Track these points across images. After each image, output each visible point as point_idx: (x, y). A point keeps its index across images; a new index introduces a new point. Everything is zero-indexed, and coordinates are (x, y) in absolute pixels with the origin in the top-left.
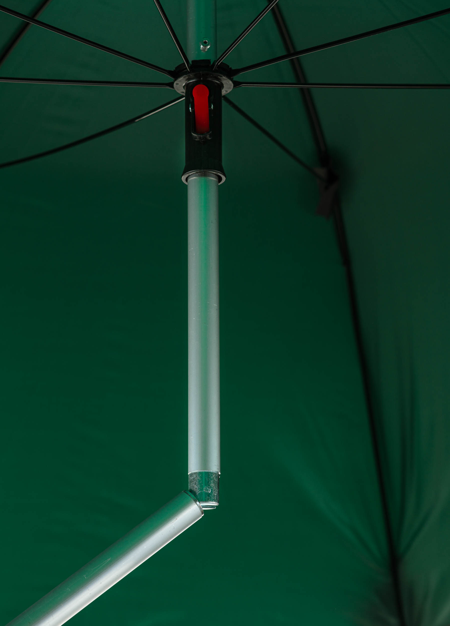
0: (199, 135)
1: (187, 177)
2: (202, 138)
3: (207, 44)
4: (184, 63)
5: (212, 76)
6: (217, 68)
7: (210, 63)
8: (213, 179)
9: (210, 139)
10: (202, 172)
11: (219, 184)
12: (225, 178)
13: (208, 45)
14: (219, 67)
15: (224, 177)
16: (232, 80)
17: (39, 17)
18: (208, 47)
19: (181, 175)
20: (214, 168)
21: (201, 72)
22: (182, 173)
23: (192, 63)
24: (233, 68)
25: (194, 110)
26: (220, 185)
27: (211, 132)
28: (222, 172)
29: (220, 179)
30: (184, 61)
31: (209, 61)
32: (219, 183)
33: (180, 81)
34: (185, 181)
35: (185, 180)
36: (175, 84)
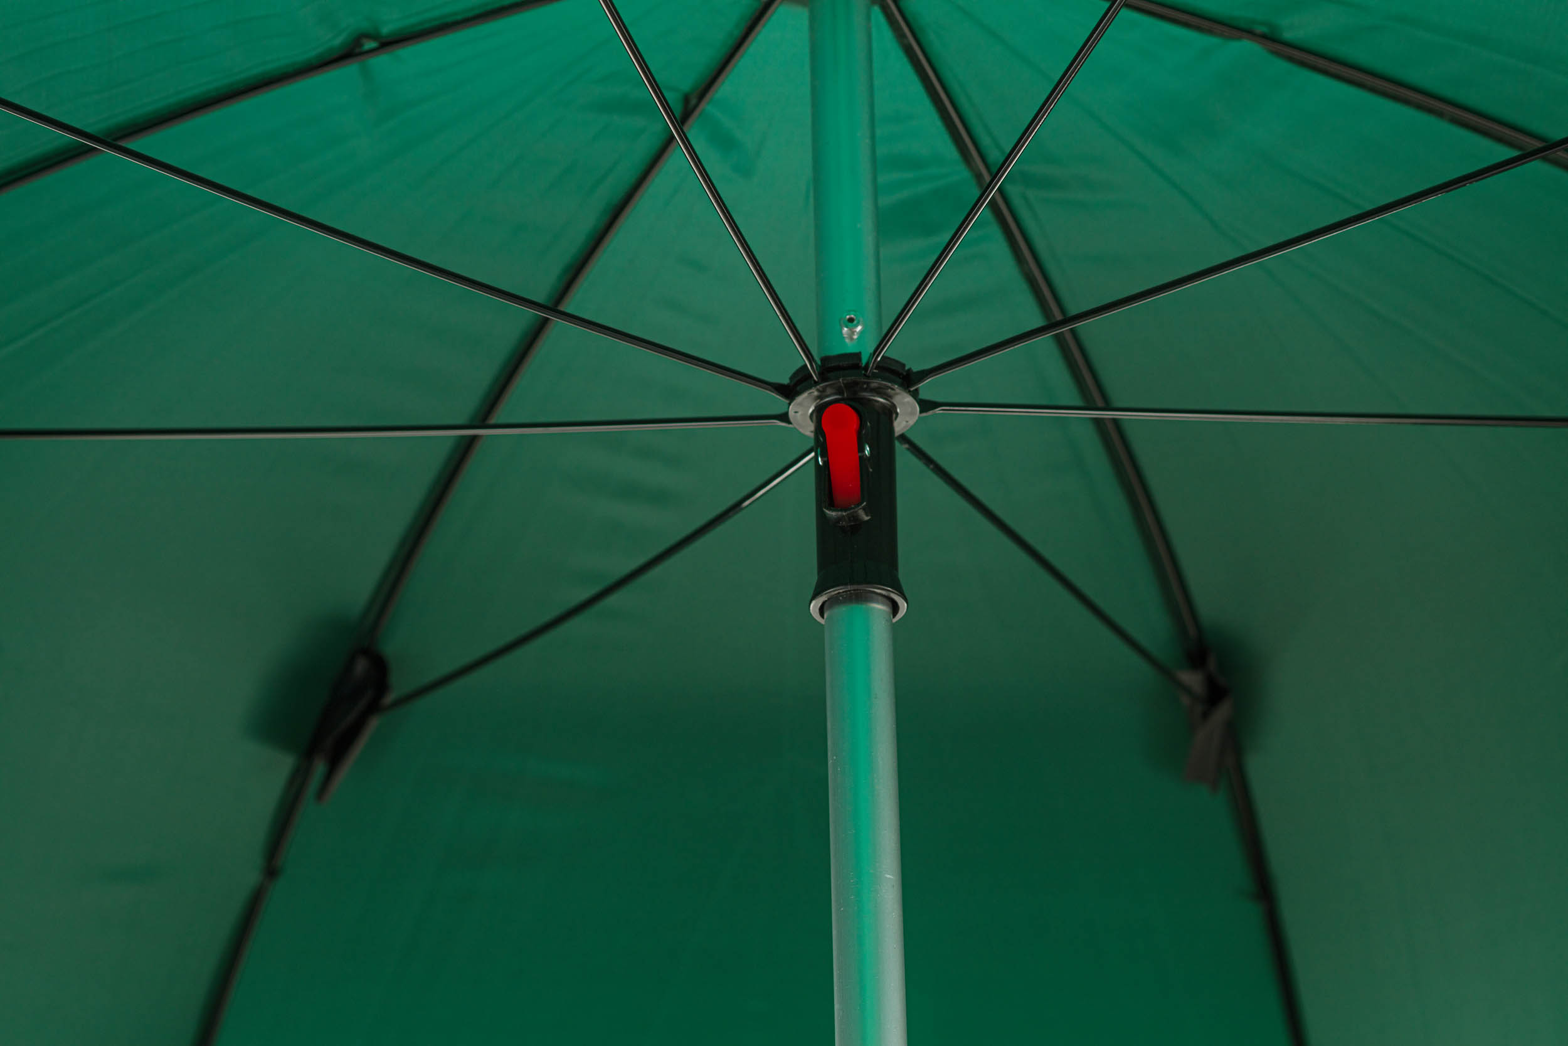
0: (838, 511)
1: (820, 605)
2: (846, 518)
3: (855, 322)
4: (806, 365)
5: (865, 386)
6: (875, 369)
7: (860, 359)
8: (879, 608)
9: (866, 518)
10: (849, 591)
11: (895, 620)
12: (906, 605)
13: (857, 326)
14: (879, 367)
15: (903, 601)
16: (915, 394)
17: (569, 306)
18: (859, 328)
19: (808, 602)
20: (881, 582)
21: (841, 380)
22: (810, 597)
23: (822, 363)
24: (915, 369)
25: (828, 460)
26: (896, 622)
27: (865, 503)
28: (896, 590)
29: (895, 608)
30: (804, 361)
31: (858, 355)
32: (894, 616)
33: (800, 404)
34: (820, 617)
35: (818, 614)
36: (791, 414)
